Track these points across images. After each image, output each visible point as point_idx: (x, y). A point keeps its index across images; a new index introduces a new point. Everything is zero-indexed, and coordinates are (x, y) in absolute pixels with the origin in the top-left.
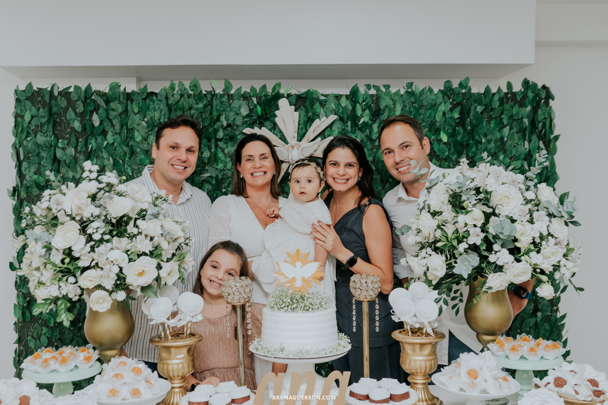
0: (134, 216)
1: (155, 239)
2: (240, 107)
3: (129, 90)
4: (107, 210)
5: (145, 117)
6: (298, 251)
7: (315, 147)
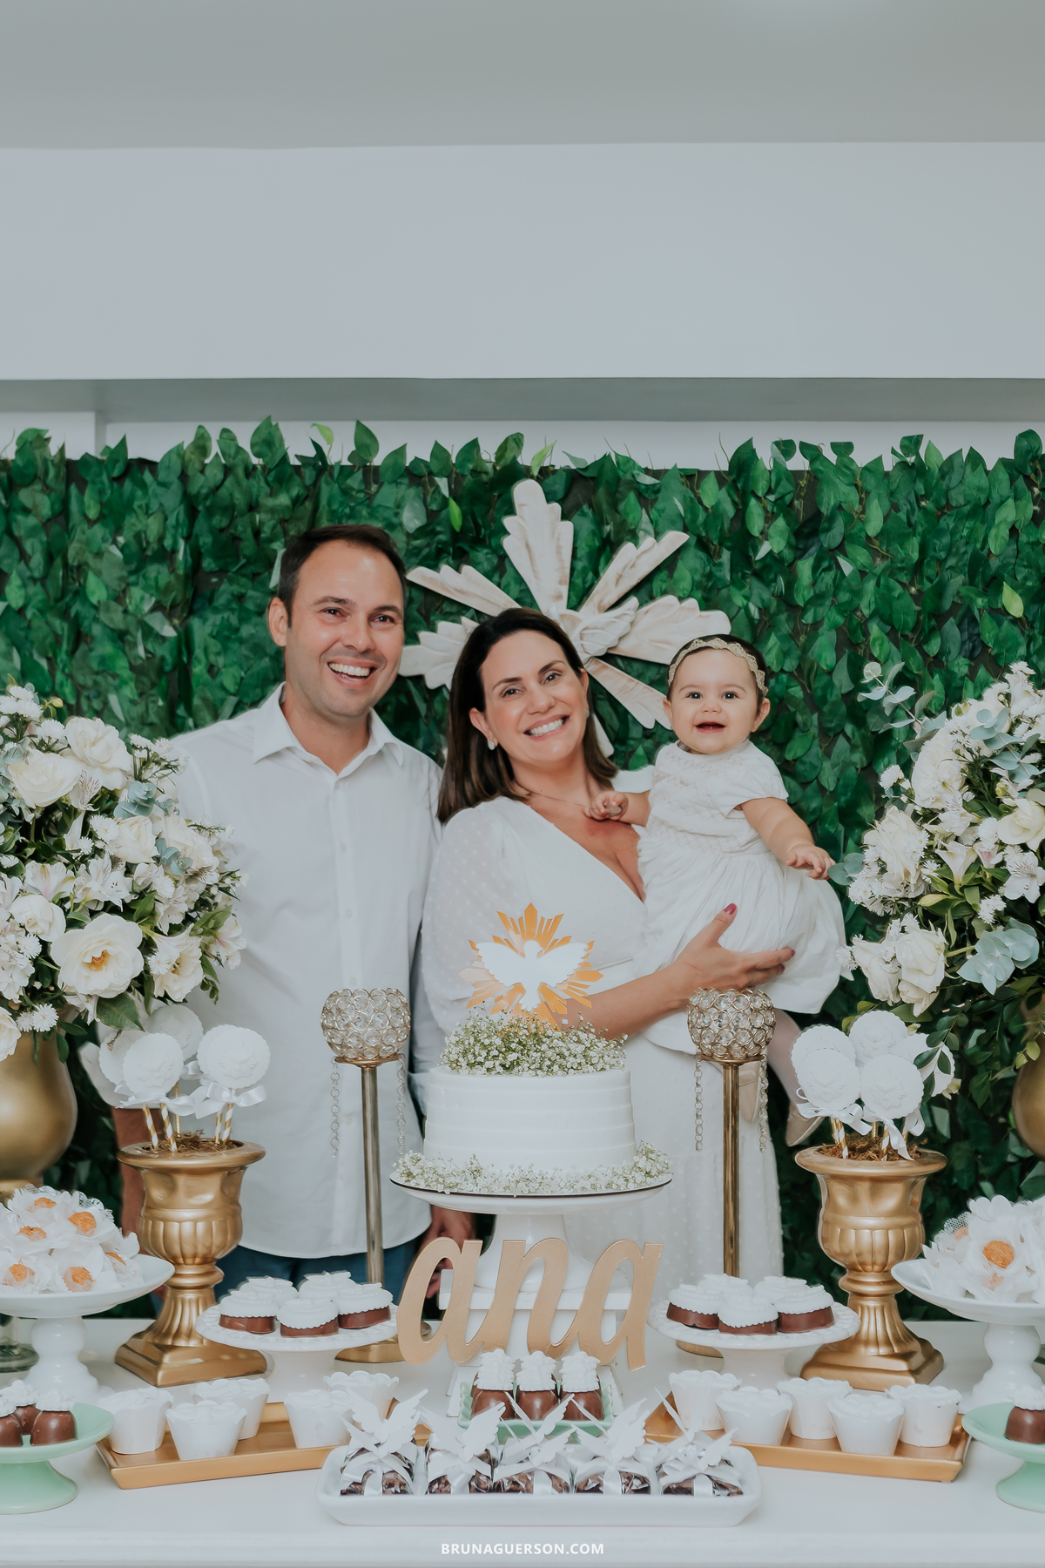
0: (82, 805)
1: (138, 871)
2: (399, 506)
3: (73, 454)
4: (11, 786)
5: (118, 530)
6: (531, 910)
7: (622, 626)
